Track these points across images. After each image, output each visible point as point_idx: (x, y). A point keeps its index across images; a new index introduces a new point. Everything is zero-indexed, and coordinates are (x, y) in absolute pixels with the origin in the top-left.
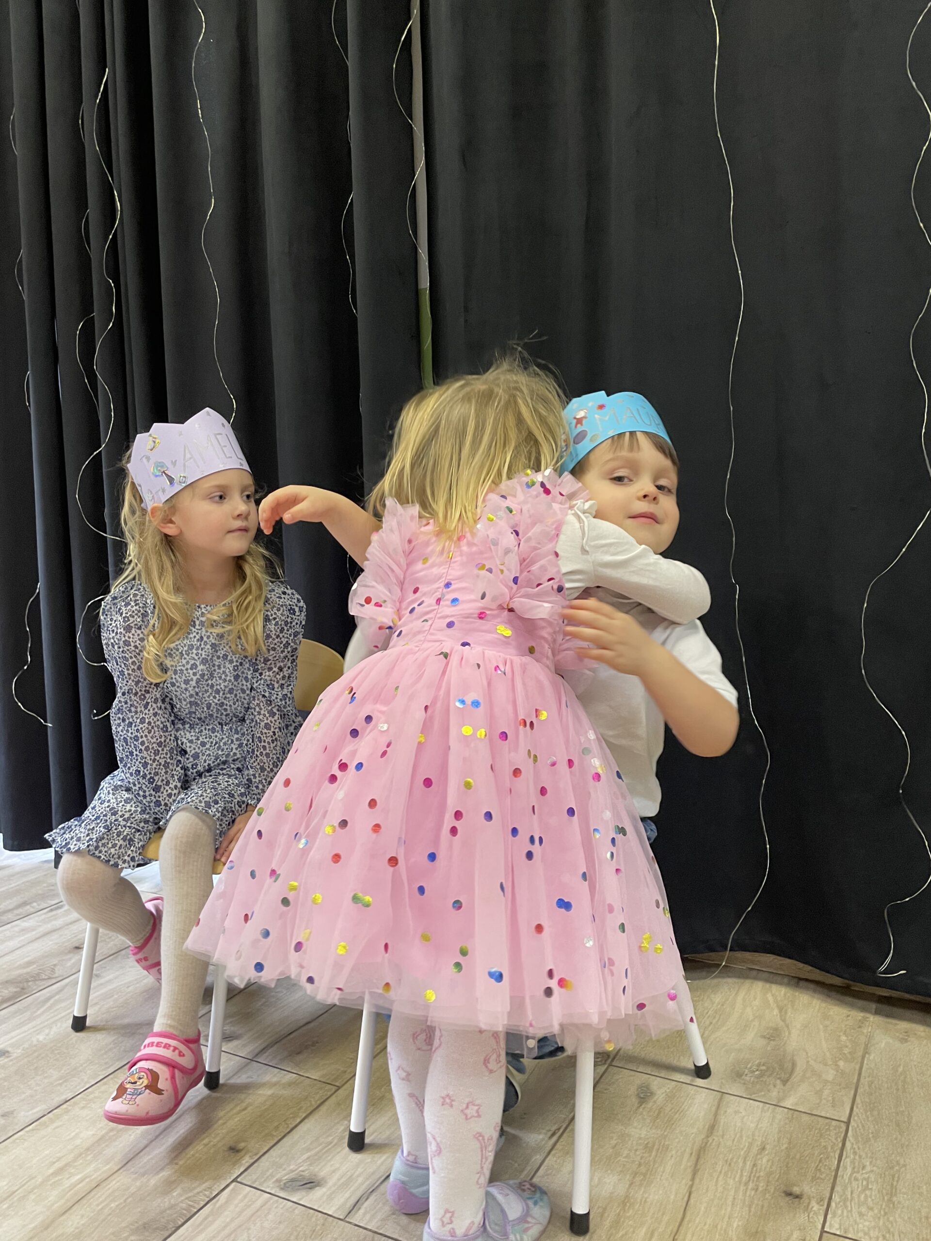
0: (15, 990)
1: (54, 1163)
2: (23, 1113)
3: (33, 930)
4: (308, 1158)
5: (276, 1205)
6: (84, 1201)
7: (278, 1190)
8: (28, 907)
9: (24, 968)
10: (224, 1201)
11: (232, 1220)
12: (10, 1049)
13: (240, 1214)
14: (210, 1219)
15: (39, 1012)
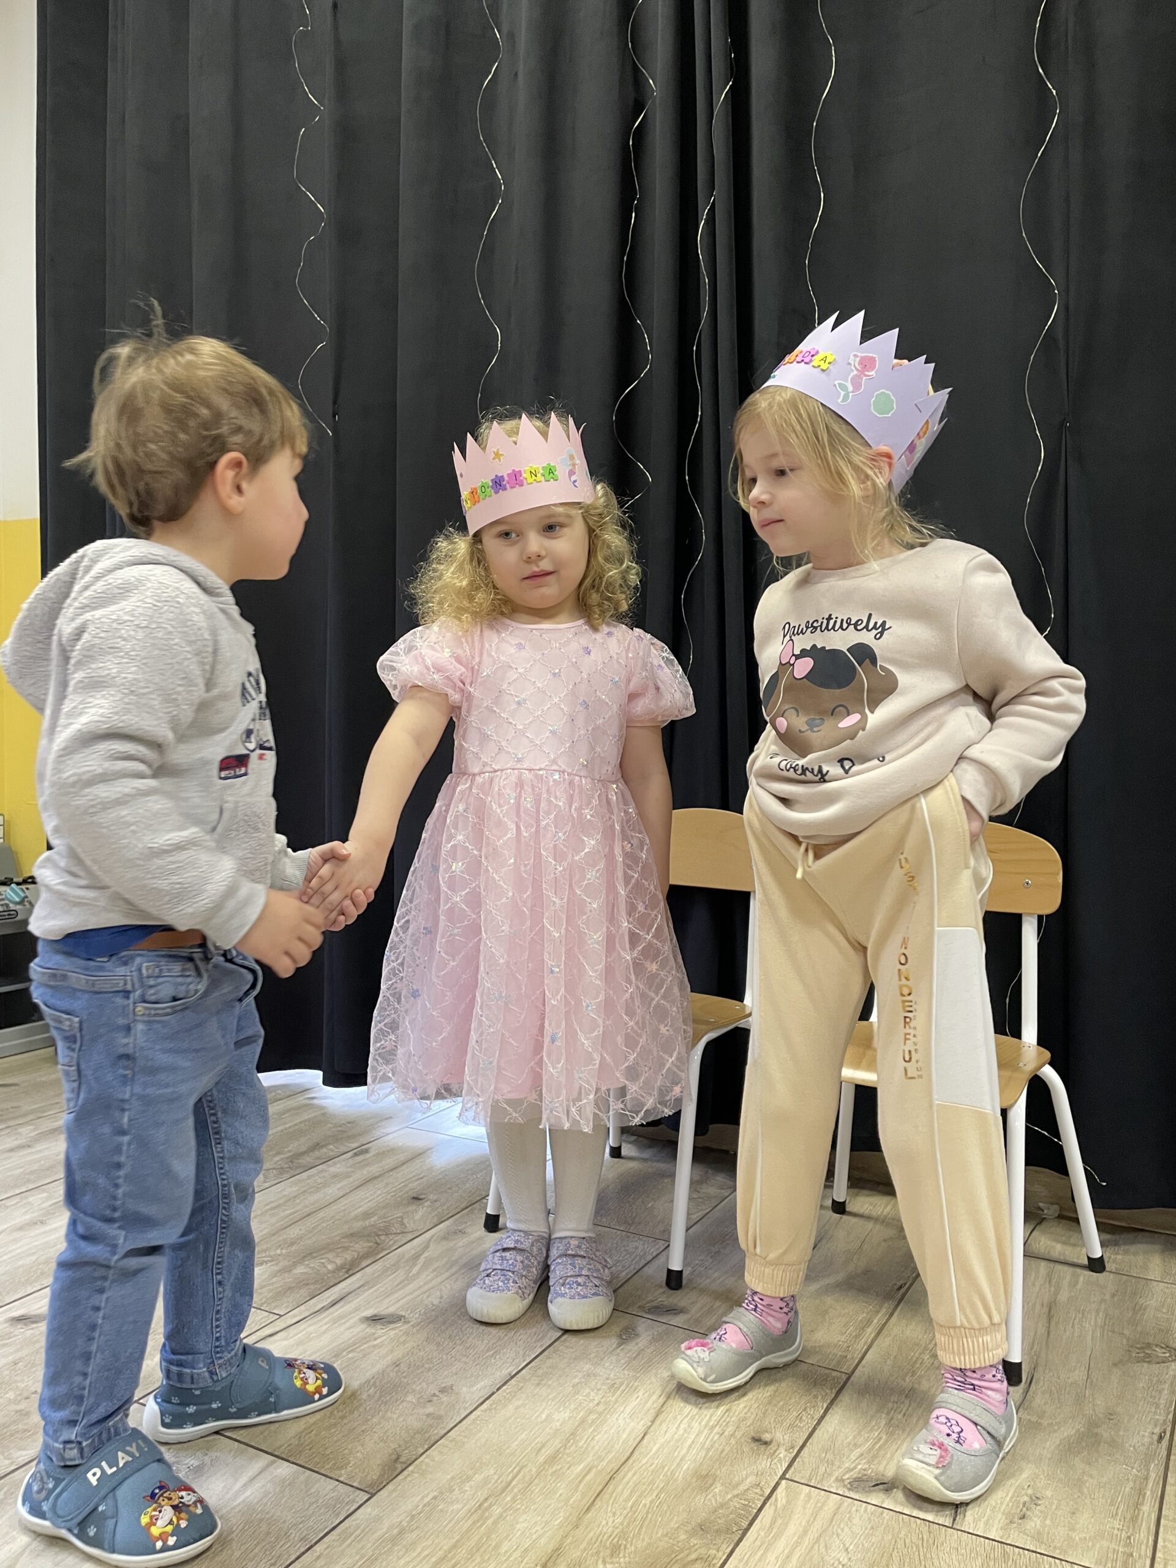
0: (369, 1245)
1: (540, 1450)
2: (465, 1389)
3: (350, 1177)
4: (862, 1455)
5: (854, 1509)
6: (605, 1496)
7: (846, 1490)
8: (325, 1150)
9: (364, 1219)
10: (784, 1501)
11: (809, 1524)
12: (403, 1313)
13: (815, 1515)
14: (780, 1521)
15: (415, 1270)
